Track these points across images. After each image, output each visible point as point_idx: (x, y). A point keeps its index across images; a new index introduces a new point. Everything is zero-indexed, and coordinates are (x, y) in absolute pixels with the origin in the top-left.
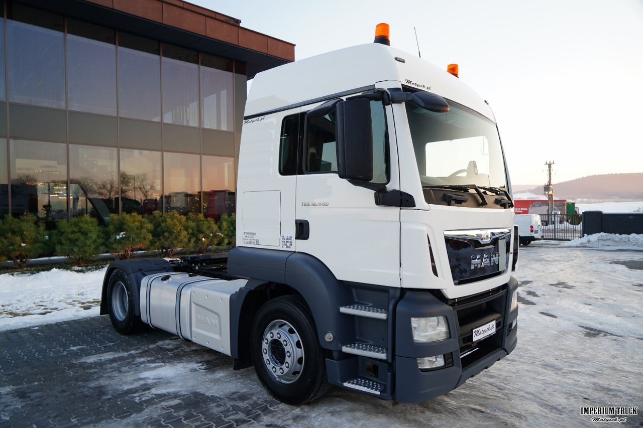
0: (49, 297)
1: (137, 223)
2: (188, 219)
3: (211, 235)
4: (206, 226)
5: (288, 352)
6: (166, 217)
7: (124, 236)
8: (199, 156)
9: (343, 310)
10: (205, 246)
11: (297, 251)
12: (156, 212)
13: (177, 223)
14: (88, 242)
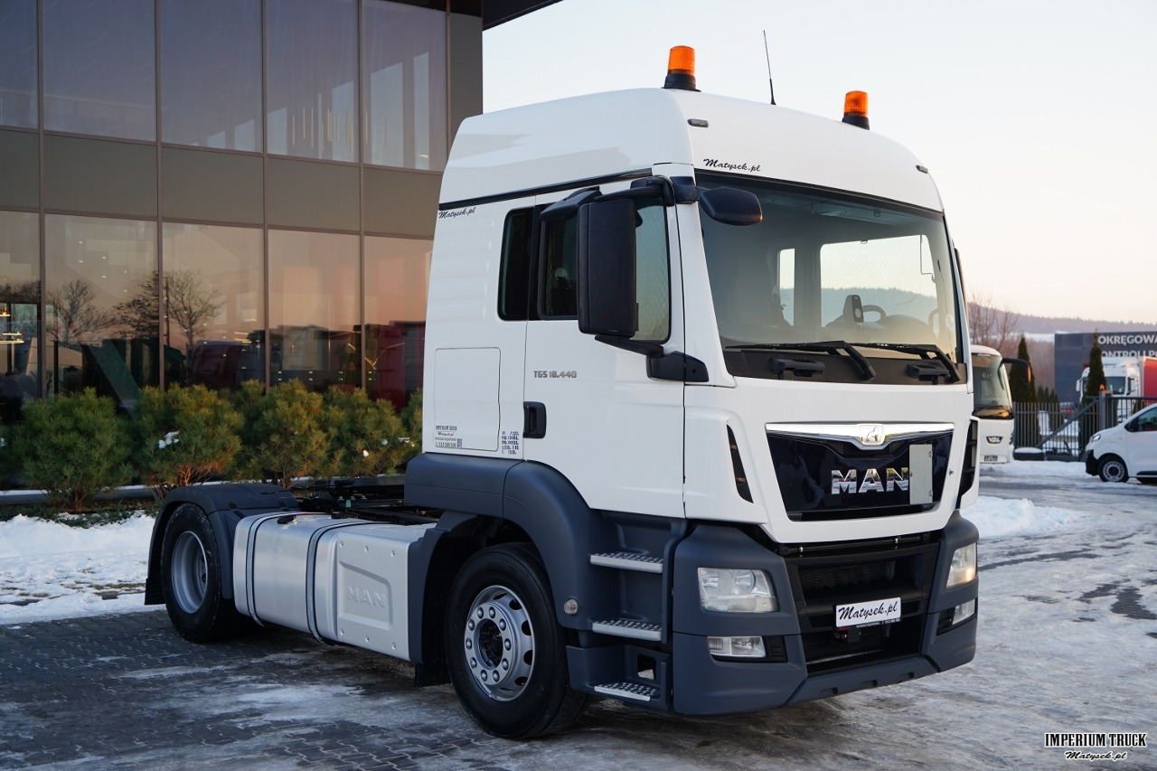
0: (23, 574)
1: (205, 411)
2: (326, 402)
3: (385, 442)
4: (373, 418)
5: (507, 640)
6: (275, 395)
7: (176, 441)
8: (356, 238)
9: (596, 559)
10: (369, 470)
11: (526, 459)
12: (251, 382)
13: (302, 411)
14: (96, 454)
